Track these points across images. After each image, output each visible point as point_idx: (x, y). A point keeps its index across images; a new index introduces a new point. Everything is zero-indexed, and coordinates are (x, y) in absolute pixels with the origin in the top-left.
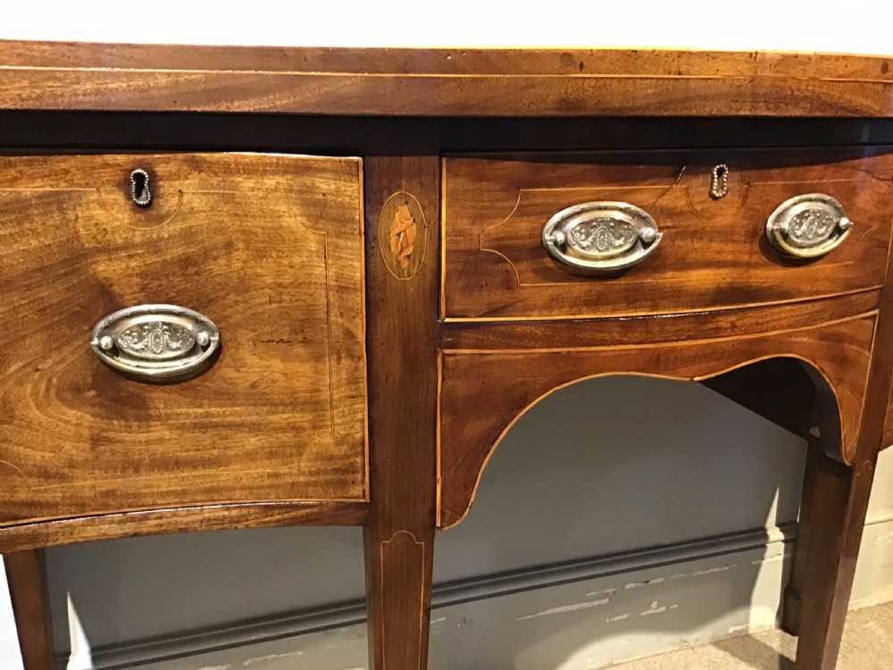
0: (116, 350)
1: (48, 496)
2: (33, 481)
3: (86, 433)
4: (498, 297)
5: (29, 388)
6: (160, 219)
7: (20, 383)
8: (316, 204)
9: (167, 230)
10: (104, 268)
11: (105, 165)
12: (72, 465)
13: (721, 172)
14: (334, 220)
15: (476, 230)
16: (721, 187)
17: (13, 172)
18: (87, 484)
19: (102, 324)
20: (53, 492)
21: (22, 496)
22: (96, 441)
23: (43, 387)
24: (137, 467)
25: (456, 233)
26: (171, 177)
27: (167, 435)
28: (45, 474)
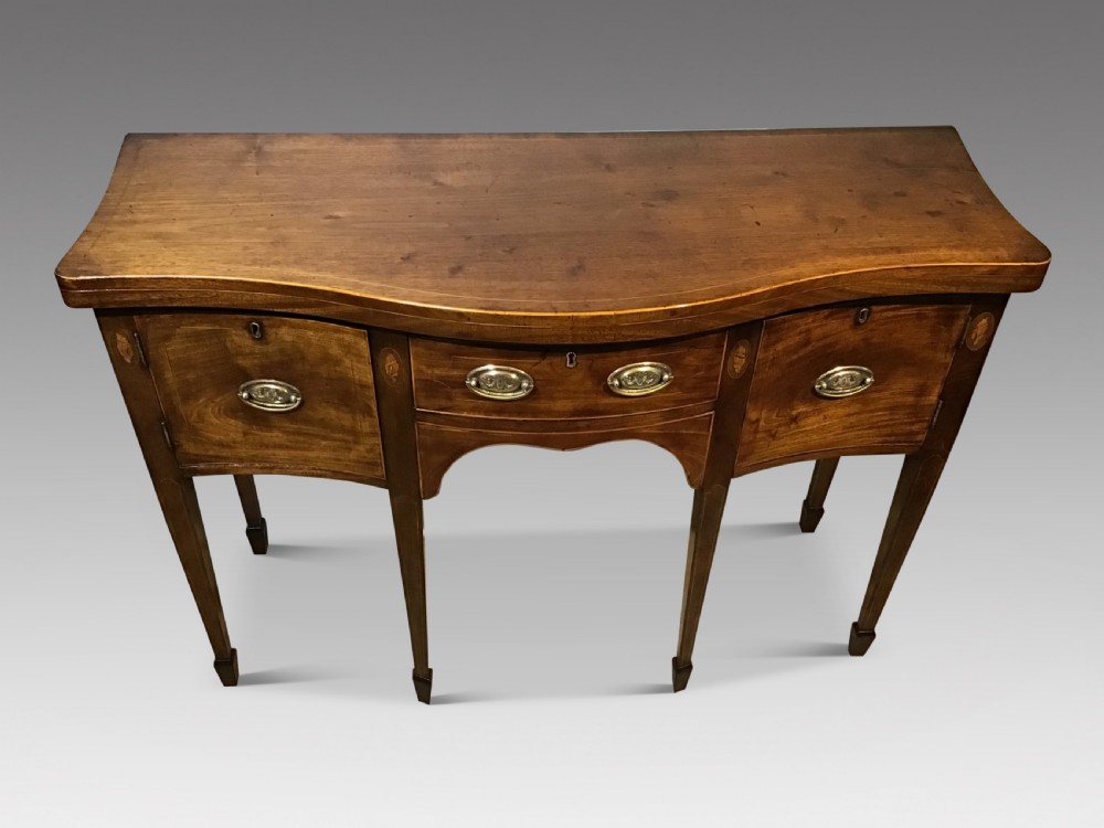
0: (250, 398)
1: (224, 454)
2: (216, 448)
3: (240, 430)
4: (443, 403)
5: (210, 409)
6: (267, 344)
7: (206, 407)
8: (345, 346)
9: (271, 348)
10: (241, 362)
11: (237, 319)
12: (234, 442)
13: (571, 356)
14: (355, 355)
15: (430, 372)
16: (571, 362)
17: (192, 321)
18: (242, 452)
19: (242, 386)
20: (226, 453)
21: (211, 453)
22: (245, 434)
23: (217, 409)
24: (267, 447)
25: (419, 371)
26: (272, 326)
27: (280, 435)
28: (221, 445)
